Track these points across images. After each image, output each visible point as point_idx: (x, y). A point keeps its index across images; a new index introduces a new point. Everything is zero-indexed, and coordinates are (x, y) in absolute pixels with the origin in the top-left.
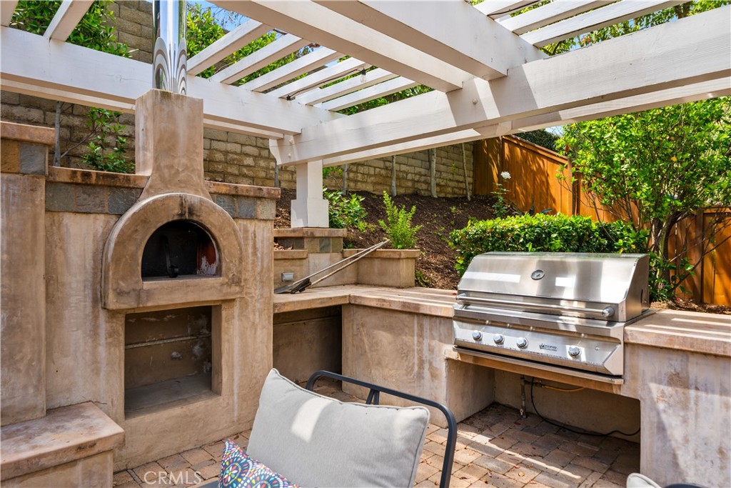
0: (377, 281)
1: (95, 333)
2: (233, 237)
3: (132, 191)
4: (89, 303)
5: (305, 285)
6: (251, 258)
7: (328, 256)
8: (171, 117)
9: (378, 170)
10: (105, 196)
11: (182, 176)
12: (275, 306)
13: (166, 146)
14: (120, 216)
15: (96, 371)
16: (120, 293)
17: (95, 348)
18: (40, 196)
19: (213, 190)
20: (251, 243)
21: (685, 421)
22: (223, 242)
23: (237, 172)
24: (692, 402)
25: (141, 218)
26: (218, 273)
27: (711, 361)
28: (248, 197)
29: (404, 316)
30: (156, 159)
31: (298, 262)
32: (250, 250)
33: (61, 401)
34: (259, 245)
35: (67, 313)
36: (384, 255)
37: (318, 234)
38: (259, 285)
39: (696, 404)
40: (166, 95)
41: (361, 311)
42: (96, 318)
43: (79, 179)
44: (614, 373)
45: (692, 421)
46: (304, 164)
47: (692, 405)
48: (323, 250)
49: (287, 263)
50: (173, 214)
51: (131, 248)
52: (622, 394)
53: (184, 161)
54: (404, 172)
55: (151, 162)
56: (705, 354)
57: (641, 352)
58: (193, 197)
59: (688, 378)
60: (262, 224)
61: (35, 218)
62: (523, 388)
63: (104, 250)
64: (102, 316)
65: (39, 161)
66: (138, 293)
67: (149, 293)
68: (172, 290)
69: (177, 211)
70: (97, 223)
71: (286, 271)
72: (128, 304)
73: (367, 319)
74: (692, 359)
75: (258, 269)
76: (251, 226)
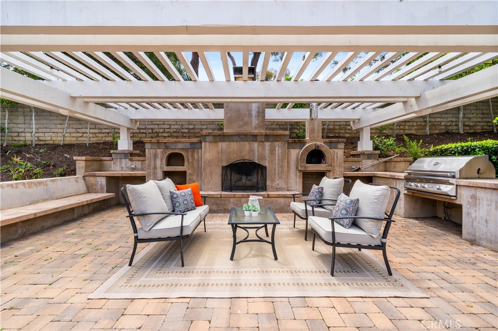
0: (393, 170)
1: (296, 175)
2: (329, 154)
3: (304, 143)
4: (295, 169)
5: (359, 170)
6: (336, 160)
7: (371, 160)
8: (313, 124)
9: (419, 123)
10: (298, 145)
11: (316, 138)
12: (344, 174)
13: (312, 131)
14: (301, 149)
15: (297, 184)
16: (301, 166)
17: (296, 178)
18: (287, 145)
19: (324, 141)
20: (336, 155)
21: (475, 211)
22: (326, 155)
23: (344, 132)
24: (478, 204)
25: (306, 149)
26: (326, 163)
27: (484, 190)
28: (335, 142)
29: (391, 180)
30: (310, 135)
31: (358, 163)
32: (336, 157)
33: (290, 189)
34: (339, 156)
35: (291, 170)
36: (395, 160)
37: (366, 153)
38: (339, 167)
39: (479, 205)
40: (312, 119)
41: (378, 179)
42: (296, 172)
43: (293, 141)
44: (451, 195)
45: (477, 211)
46: (362, 129)
47: (478, 205)
48: (368, 158)
49: (353, 163)
50: (313, 148)
51: (304, 156)
52: (457, 203)
53: (316, 134)
54: (439, 121)
55: (308, 136)
56: (482, 188)
57: (463, 188)
58: (318, 143)
59: (476, 196)
60: (340, 150)
61: (285, 150)
62: (444, 209)
63: (298, 157)
64: (298, 172)
65: (287, 138)
66: (305, 167)
67: (308, 167)
68: (313, 167)
69: (314, 147)
70: (297, 151)
71: (353, 165)
72: (303, 169)
73: (380, 181)
74: (478, 189)
75: (338, 163)
76: (336, 150)
